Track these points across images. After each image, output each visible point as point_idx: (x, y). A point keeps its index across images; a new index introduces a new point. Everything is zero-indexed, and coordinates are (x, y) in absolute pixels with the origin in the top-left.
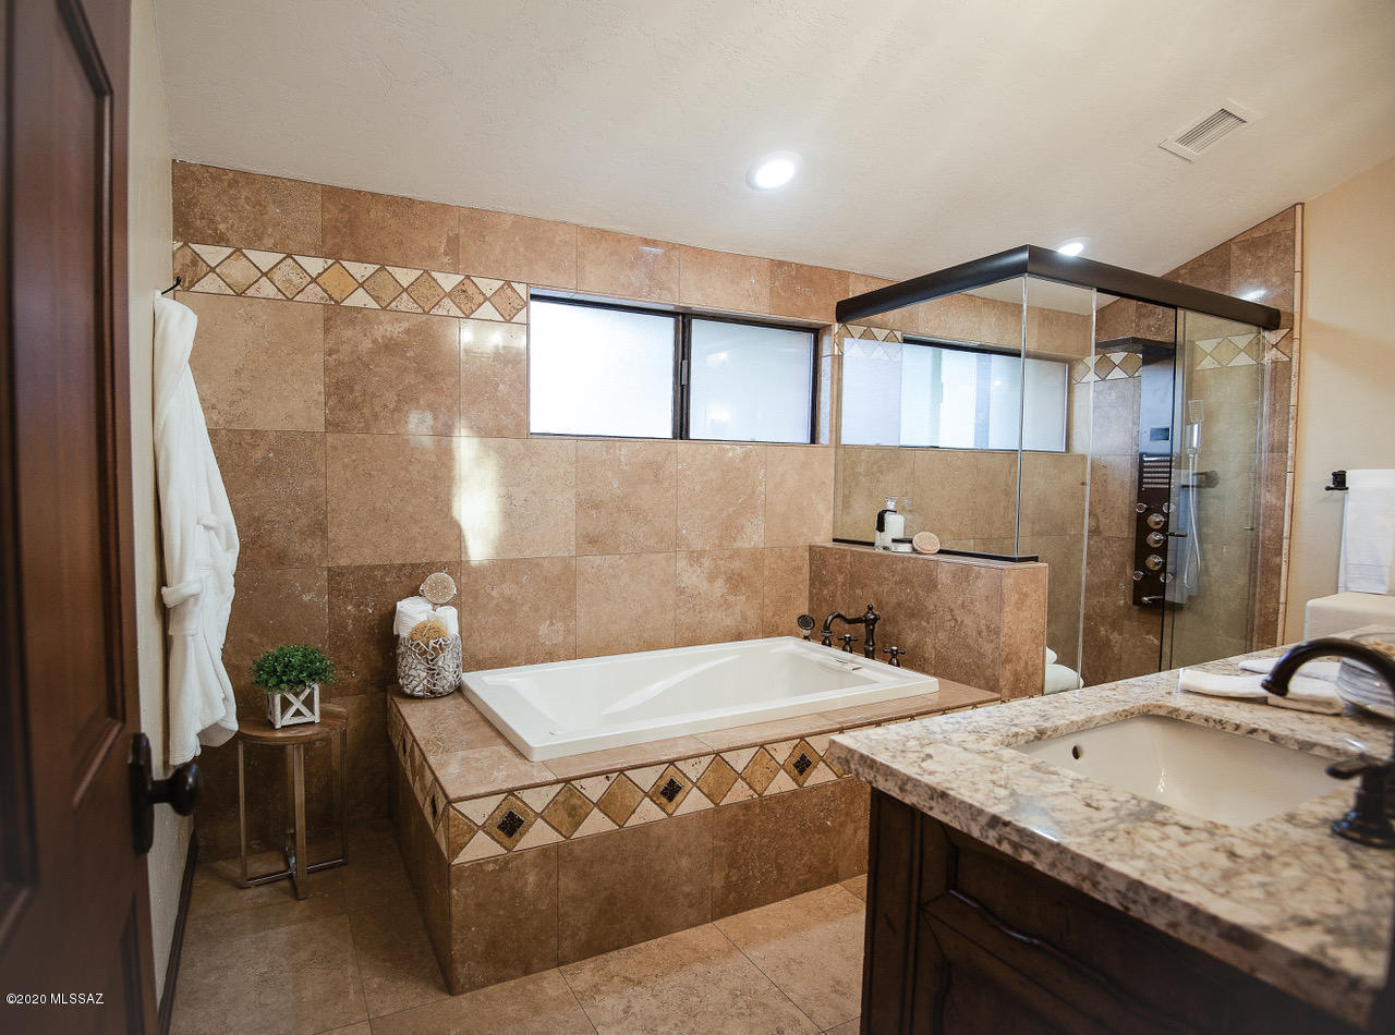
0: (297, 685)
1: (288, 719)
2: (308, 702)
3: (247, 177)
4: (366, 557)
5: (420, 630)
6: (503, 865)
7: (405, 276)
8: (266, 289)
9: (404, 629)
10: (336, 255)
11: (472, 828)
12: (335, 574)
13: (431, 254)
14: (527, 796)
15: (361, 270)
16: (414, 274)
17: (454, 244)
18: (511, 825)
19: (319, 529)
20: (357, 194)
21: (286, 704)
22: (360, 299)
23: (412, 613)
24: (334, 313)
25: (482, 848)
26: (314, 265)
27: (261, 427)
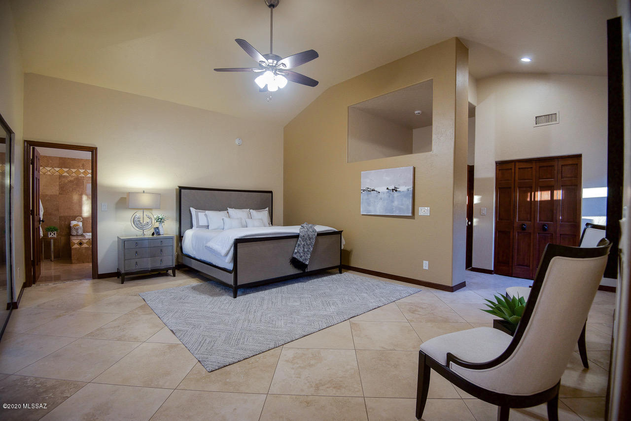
0: (52, 231)
1: (51, 236)
2: (54, 234)
3: (46, 157)
4: (66, 214)
5: (74, 225)
6: (80, 249)
7: (74, 170)
8: (49, 173)
9: (72, 225)
10: (61, 167)
11: (75, 244)
12: (60, 217)
13: (79, 167)
14: (83, 240)
15: (66, 170)
16: (76, 170)
17: (83, 165)
18: (81, 244)
19: (58, 210)
20: (65, 158)
21: (51, 234)
22: (66, 174)
23: (73, 223)
24: (61, 177)
25: (76, 246)
26: (57, 169)
27: (47, 194)
